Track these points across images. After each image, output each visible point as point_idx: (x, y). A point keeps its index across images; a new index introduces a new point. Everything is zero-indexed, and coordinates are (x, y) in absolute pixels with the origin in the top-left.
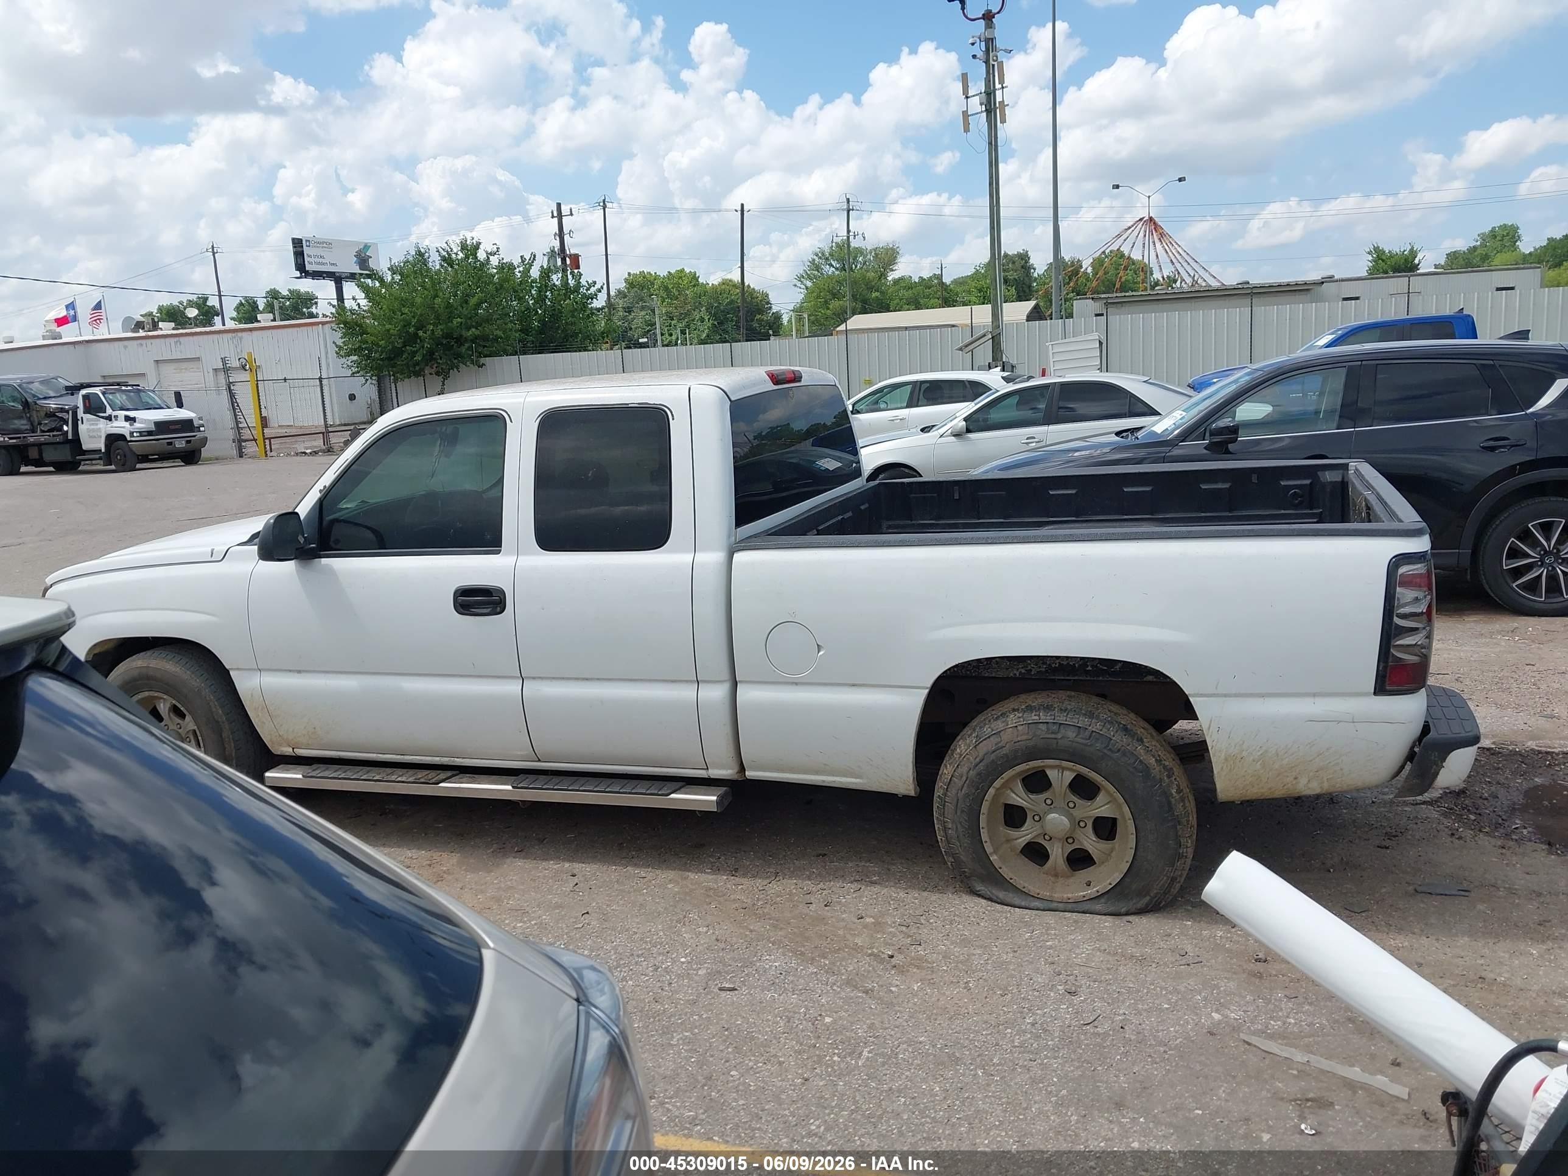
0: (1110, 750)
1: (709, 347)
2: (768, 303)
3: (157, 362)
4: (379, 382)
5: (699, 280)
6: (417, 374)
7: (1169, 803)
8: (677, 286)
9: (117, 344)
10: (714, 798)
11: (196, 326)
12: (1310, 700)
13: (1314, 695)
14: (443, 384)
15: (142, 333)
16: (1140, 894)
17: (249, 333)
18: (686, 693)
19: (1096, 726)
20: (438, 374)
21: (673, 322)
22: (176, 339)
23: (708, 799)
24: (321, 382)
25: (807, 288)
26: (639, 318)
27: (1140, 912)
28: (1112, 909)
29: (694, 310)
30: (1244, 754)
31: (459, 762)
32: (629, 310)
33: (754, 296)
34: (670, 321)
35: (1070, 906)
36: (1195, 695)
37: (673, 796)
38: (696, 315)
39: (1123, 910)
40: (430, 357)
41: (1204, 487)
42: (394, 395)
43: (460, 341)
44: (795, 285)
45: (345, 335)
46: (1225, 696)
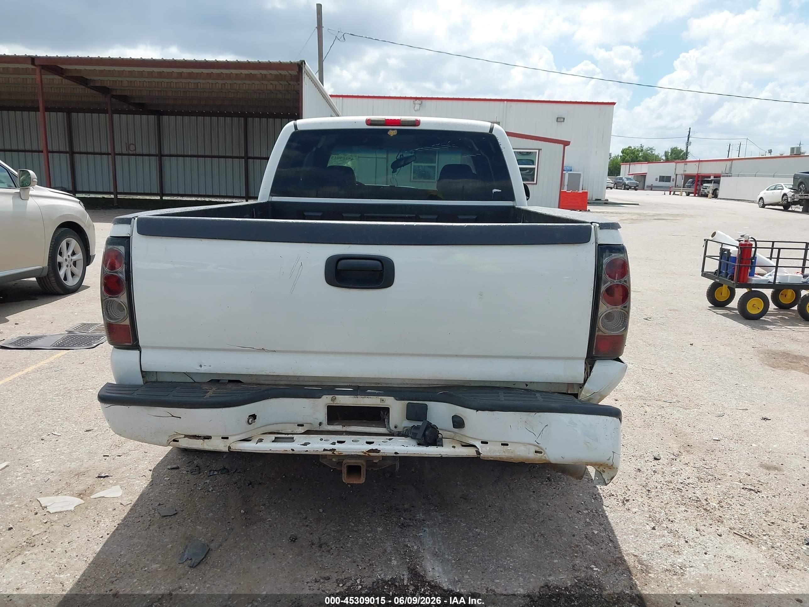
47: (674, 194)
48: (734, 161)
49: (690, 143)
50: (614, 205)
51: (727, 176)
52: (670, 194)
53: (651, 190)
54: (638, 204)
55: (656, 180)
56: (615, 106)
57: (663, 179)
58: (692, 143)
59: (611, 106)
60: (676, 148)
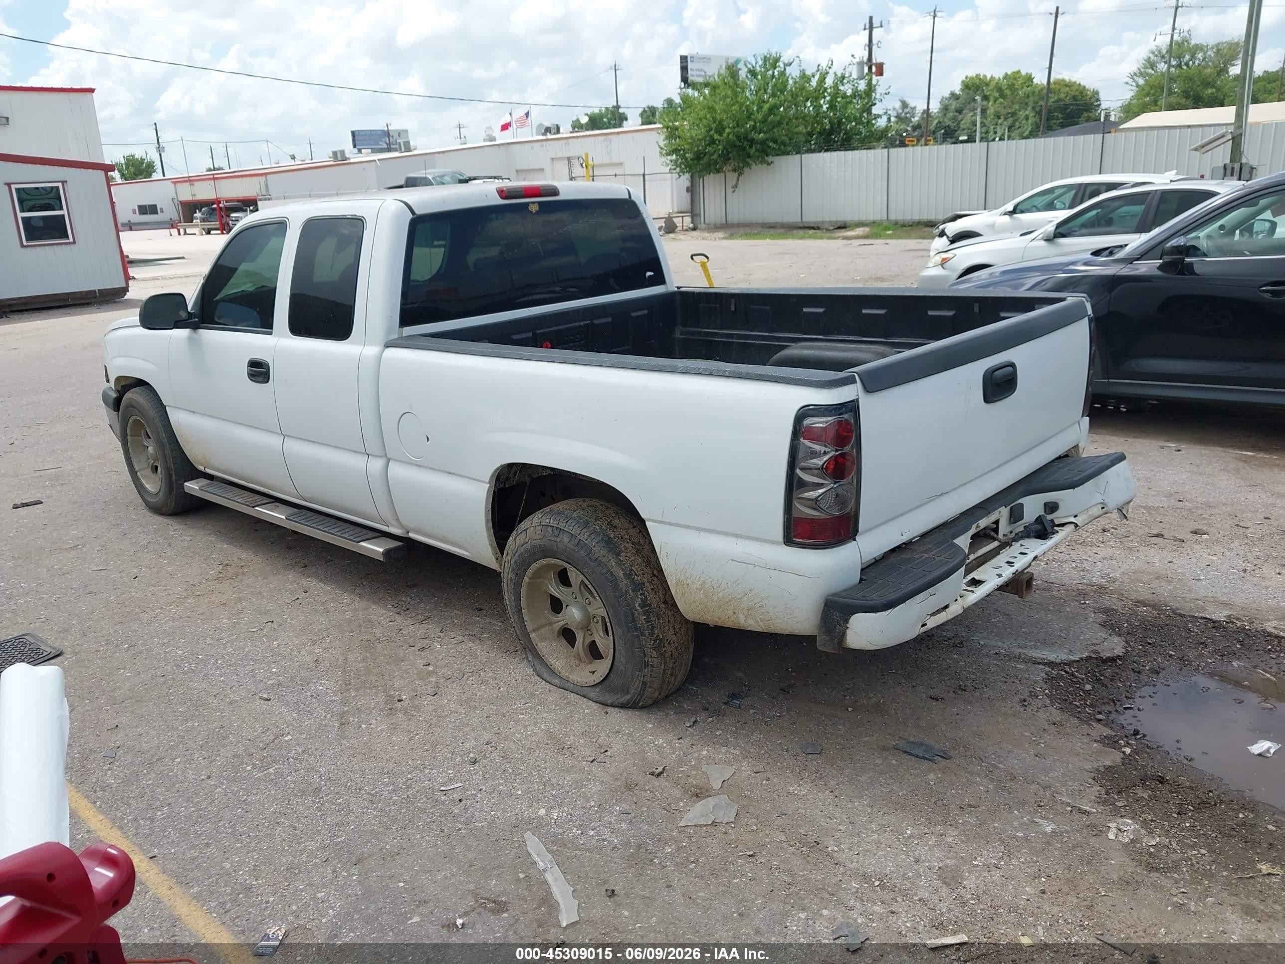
0: (590, 558)
1: (1032, 141)
2: (1098, 100)
3: (552, 159)
4: (692, 177)
5: (1034, 80)
6: (718, 171)
7: (633, 615)
8: (1011, 87)
9: (527, 145)
10: (381, 550)
11: (587, 130)
12: (733, 540)
13: (737, 536)
14: (738, 178)
15: (549, 136)
16: (625, 690)
17: (617, 135)
18: (357, 462)
19: (583, 537)
20: (734, 170)
21: (1000, 121)
22: (566, 141)
23: (376, 548)
24: (644, 177)
25: (1138, 86)
26: (966, 119)
27: (623, 706)
28: (601, 699)
29: (1020, 111)
30: (689, 581)
31: (272, 493)
32: (960, 111)
33: (1084, 94)
34: (996, 120)
35: (577, 689)
36: (650, 520)
37: (363, 544)
38: (1022, 114)
39: (609, 702)
40: (725, 158)
41: (930, 313)
42: (701, 188)
43: (752, 142)
44: (1127, 83)
45: (667, 138)
46: (671, 524)
47: (185, 233)
48: (268, 176)
49: (163, 148)
50: (147, 264)
51: (265, 199)
52: (179, 234)
53: (131, 230)
54: (183, 258)
55: (134, 213)
56: (94, 94)
57: (144, 210)
58: (165, 149)
59: (88, 94)
60: (133, 156)
